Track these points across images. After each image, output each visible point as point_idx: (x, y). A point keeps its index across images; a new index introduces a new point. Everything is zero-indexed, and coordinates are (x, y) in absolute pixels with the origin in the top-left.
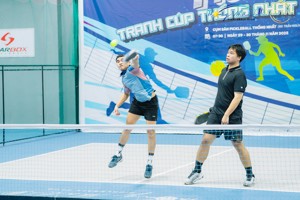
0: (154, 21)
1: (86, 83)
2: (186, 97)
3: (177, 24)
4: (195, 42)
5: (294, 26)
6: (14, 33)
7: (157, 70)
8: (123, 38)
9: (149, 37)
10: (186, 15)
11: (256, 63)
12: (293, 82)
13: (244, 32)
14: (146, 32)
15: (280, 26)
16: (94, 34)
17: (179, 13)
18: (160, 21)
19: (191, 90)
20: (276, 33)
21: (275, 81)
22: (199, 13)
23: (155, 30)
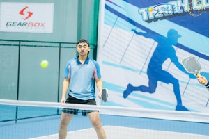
1: (104, 63)
6: (32, 7)
16: (115, 12)
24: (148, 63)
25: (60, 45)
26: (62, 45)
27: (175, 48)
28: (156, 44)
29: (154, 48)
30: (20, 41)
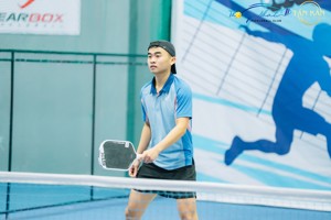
24: (273, 93)
25: (95, 58)
26: (99, 59)
28: (290, 54)
29: (286, 63)
30: (13, 52)
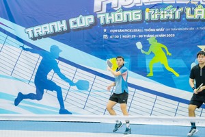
0: (59, 22)
2: (87, 90)
3: (79, 25)
4: (94, 42)
5: (179, 29)
7: (61, 65)
8: (31, 36)
9: (54, 35)
10: (87, 17)
11: (147, 61)
12: (178, 78)
13: (137, 34)
14: (52, 31)
15: (168, 30)
16: (5, 32)
17: (81, 16)
18: (64, 22)
19: (91, 83)
20: (165, 35)
21: (163, 77)
22: (98, 16)
23: (60, 29)
24: (35, 74)
27: (57, 61)
28: (41, 58)
